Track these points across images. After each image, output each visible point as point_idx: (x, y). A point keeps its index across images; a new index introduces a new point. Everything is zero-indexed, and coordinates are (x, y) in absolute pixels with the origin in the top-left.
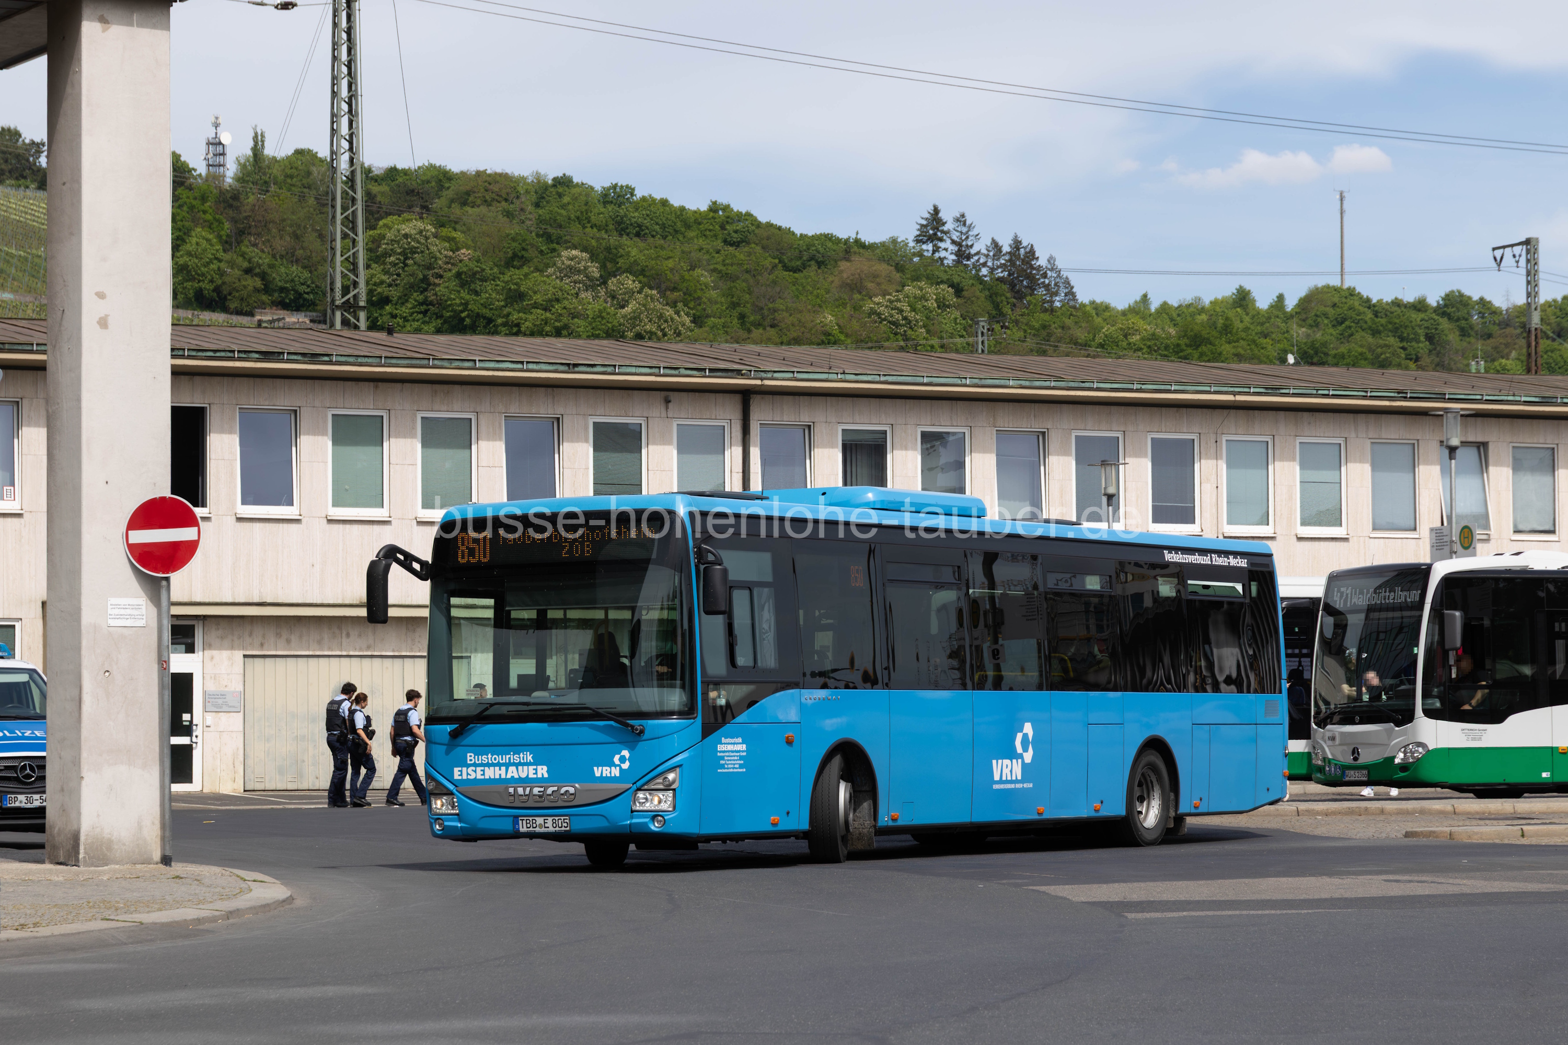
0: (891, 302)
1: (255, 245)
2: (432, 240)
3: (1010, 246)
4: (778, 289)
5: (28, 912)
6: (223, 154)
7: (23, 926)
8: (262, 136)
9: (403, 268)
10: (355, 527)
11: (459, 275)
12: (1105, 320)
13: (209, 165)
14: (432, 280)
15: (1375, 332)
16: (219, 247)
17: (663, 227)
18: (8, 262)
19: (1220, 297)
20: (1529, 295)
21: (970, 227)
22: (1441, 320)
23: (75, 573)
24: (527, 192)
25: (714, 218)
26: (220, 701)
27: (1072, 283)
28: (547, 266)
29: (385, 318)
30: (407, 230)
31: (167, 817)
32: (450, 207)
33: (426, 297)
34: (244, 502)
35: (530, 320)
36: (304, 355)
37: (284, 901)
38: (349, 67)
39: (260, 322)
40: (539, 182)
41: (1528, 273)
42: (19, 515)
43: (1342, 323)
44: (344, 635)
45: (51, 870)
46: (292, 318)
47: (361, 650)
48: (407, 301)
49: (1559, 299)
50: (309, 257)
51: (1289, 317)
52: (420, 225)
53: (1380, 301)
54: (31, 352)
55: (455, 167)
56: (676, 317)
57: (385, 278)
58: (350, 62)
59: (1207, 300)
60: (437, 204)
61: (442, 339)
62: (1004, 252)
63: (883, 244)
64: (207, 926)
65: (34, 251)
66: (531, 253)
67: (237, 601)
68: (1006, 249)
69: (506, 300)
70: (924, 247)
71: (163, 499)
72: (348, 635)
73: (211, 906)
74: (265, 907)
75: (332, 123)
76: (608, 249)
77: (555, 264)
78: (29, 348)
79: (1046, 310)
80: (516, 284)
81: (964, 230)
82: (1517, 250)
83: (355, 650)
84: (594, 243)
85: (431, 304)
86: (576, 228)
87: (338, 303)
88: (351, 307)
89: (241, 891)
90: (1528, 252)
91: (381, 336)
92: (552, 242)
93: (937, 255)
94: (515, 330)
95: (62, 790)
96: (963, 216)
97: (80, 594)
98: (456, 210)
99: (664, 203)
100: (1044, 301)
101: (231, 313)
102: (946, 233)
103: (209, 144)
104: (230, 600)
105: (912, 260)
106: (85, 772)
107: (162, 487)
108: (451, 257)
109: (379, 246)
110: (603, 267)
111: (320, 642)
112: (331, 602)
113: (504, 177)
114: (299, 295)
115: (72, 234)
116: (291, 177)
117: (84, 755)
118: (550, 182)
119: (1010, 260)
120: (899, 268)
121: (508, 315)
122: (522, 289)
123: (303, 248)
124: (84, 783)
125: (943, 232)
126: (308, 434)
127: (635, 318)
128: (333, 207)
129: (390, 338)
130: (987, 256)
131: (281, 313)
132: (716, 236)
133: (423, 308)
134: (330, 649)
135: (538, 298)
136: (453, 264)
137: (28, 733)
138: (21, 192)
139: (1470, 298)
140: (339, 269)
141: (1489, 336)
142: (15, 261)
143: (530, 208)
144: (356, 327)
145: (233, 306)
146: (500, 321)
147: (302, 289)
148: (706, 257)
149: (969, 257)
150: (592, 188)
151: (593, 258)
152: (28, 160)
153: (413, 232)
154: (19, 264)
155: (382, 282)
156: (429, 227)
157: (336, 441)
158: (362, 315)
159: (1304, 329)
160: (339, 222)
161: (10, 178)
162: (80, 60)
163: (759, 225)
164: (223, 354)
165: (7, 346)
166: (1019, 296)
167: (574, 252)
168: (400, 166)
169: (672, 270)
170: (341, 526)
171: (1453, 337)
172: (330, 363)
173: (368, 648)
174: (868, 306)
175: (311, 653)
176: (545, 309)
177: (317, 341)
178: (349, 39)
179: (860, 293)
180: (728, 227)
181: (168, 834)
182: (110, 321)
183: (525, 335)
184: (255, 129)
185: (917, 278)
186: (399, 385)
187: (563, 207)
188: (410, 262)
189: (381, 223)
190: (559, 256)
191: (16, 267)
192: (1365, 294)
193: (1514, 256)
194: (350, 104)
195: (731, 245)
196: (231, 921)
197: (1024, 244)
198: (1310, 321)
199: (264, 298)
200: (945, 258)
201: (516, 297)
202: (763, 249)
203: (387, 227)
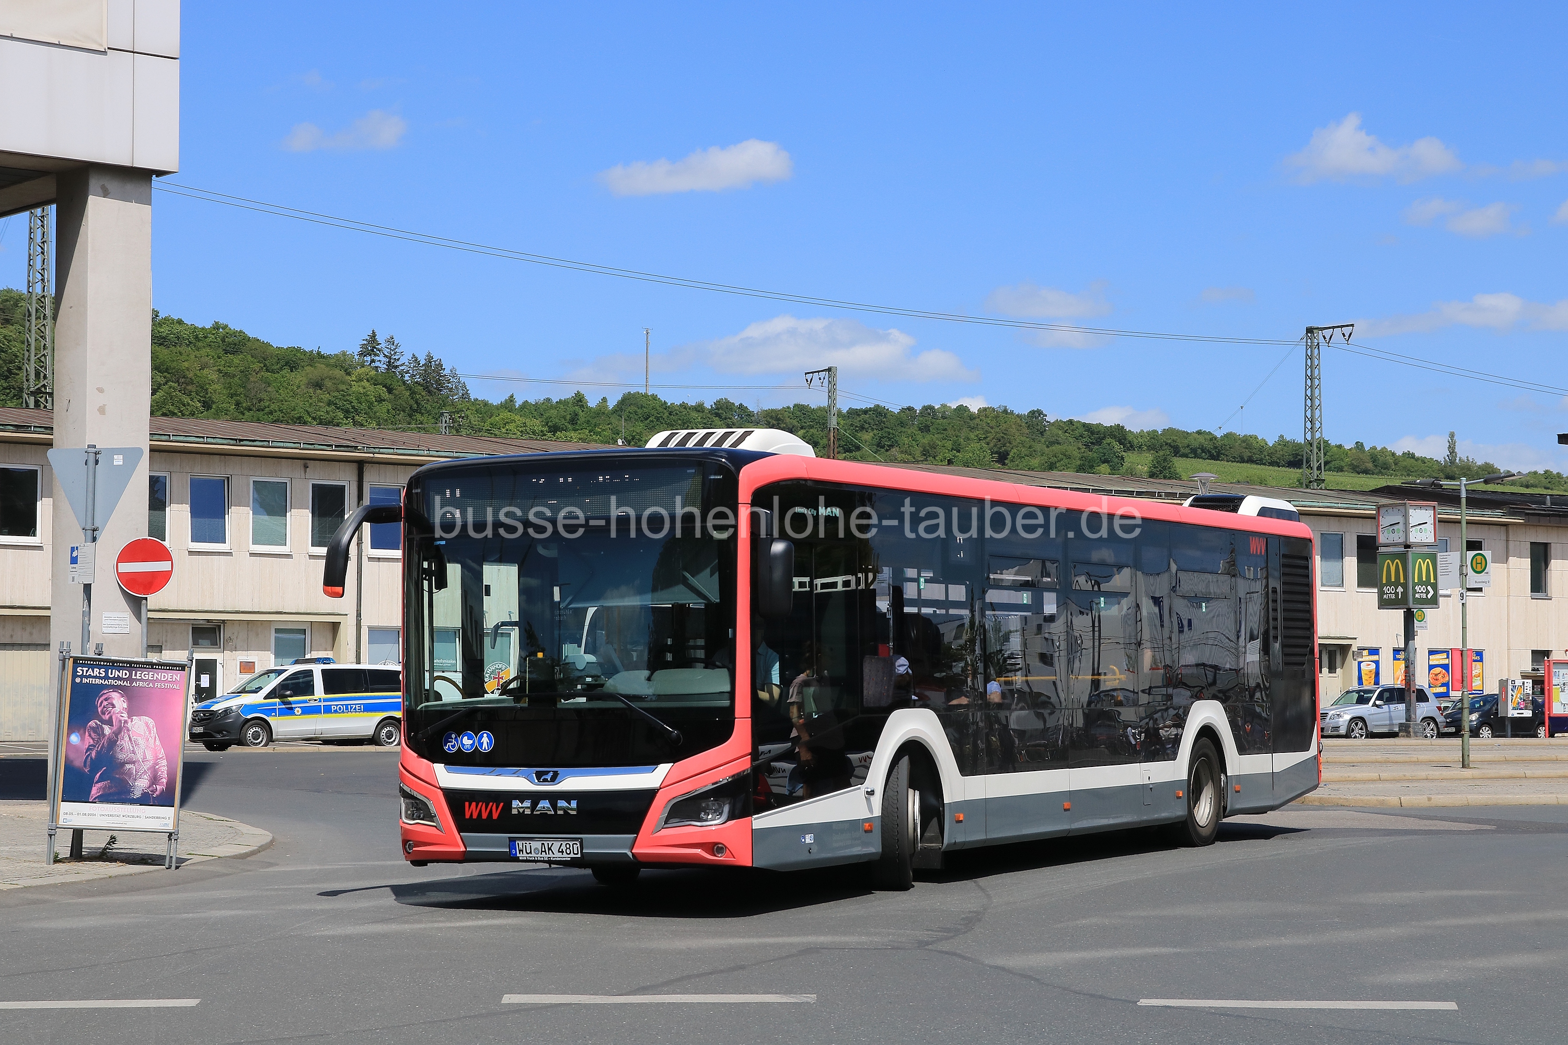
0: (344, 396)
2: (13, 342)
3: (425, 360)
12: (489, 412)
17: (180, 339)
19: (564, 398)
21: (398, 346)
22: (714, 418)
25: (217, 334)
27: (468, 387)
43: (647, 419)
51: (610, 414)
52: (5, 332)
53: (672, 404)
56: (191, 403)
59: (555, 400)
60: (15, 317)
62: (421, 364)
70: (368, 359)
81: (394, 348)
82: (822, 374)
90: (830, 376)
93: (374, 365)
96: (391, 337)
102: (381, 349)
105: (359, 369)
119: (425, 370)
120: (348, 373)
125: (378, 349)
127: (162, 402)
130: (409, 366)
132: (218, 346)
148: (213, 361)
149: (396, 367)
156: (11, 333)
159: (621, 423)
162: (87, 217)
166: (430, 394)
179: (321, 389)
180: (227, 341)
182: (106, 409)
185: (360, 381)
193: (820, 379)
195: (230, 353)
197: (435, 359)
198: (625, 417)
200: (379, 367)
202: (252, 357)
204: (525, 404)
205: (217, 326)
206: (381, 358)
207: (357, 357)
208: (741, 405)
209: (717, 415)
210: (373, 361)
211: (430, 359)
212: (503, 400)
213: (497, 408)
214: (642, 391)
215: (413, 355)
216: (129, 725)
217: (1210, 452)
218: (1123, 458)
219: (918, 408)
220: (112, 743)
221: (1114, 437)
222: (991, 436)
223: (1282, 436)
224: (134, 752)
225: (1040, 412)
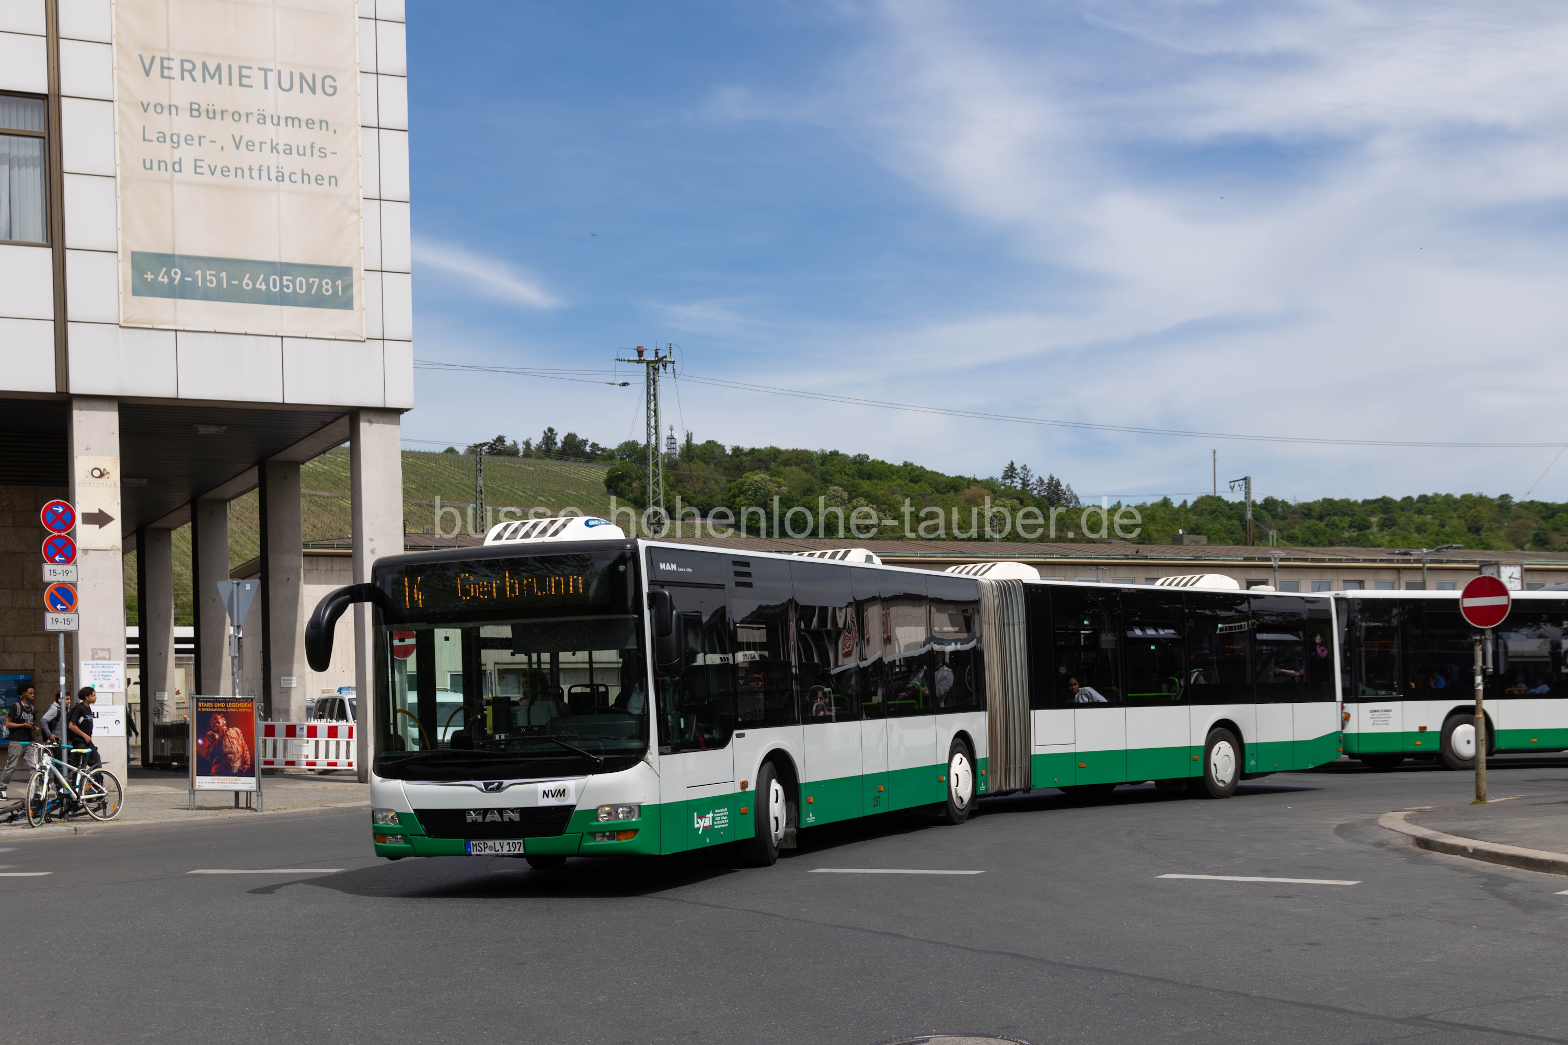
1: (685, 487)
2: (768, 482)
3: (1048, 480)
9: (755, 497)
11: (781, 499)
14: (768, 502)
21: (1029, 472)
24: (817, 458)
28: (823, 494)
32: (779, 467)
40: (823, 454)
50: (710, 493)
51: (1189, 511)
52: (763, 476)
55: (783, 448)
57: (746, 502)
60: (773, 465)
65: (582, 492)
68: (1046, 482)
81: (1026, 473)
82: (1241, 482)
84: (846, 483)
86: (838, 476)
90: (1246, 482)
93: (1013, 485)
96: (1025, 466)
98: (782, 468)
99: (883, 463)
108: (777, 491)
109: (744, 487)
113: (806, 452)
116: (704, 454)
118: (828, 454)
123: (708, 488)
125: (1015, 474)
130: (1037, 485)
136: (779, 495)
138: (577, 464)
149: (1028, 486)
150: (848, 456)
151: (845, 490)
152: (580, 449)
153: (759, 479)
156: (767, 477)
161: (568, 457)
184: (687, 432)
188: (758, 494)
189: (744, 475)
200: (1016, 487)
203: (747, 477)
206: (1018, 480)
207: (1000, 480)
210: (1012, 482)
211: (1051, 479)
212: (1111, 505)
215: (1040, 478)
216: (228, 733)
220: (221, 742)
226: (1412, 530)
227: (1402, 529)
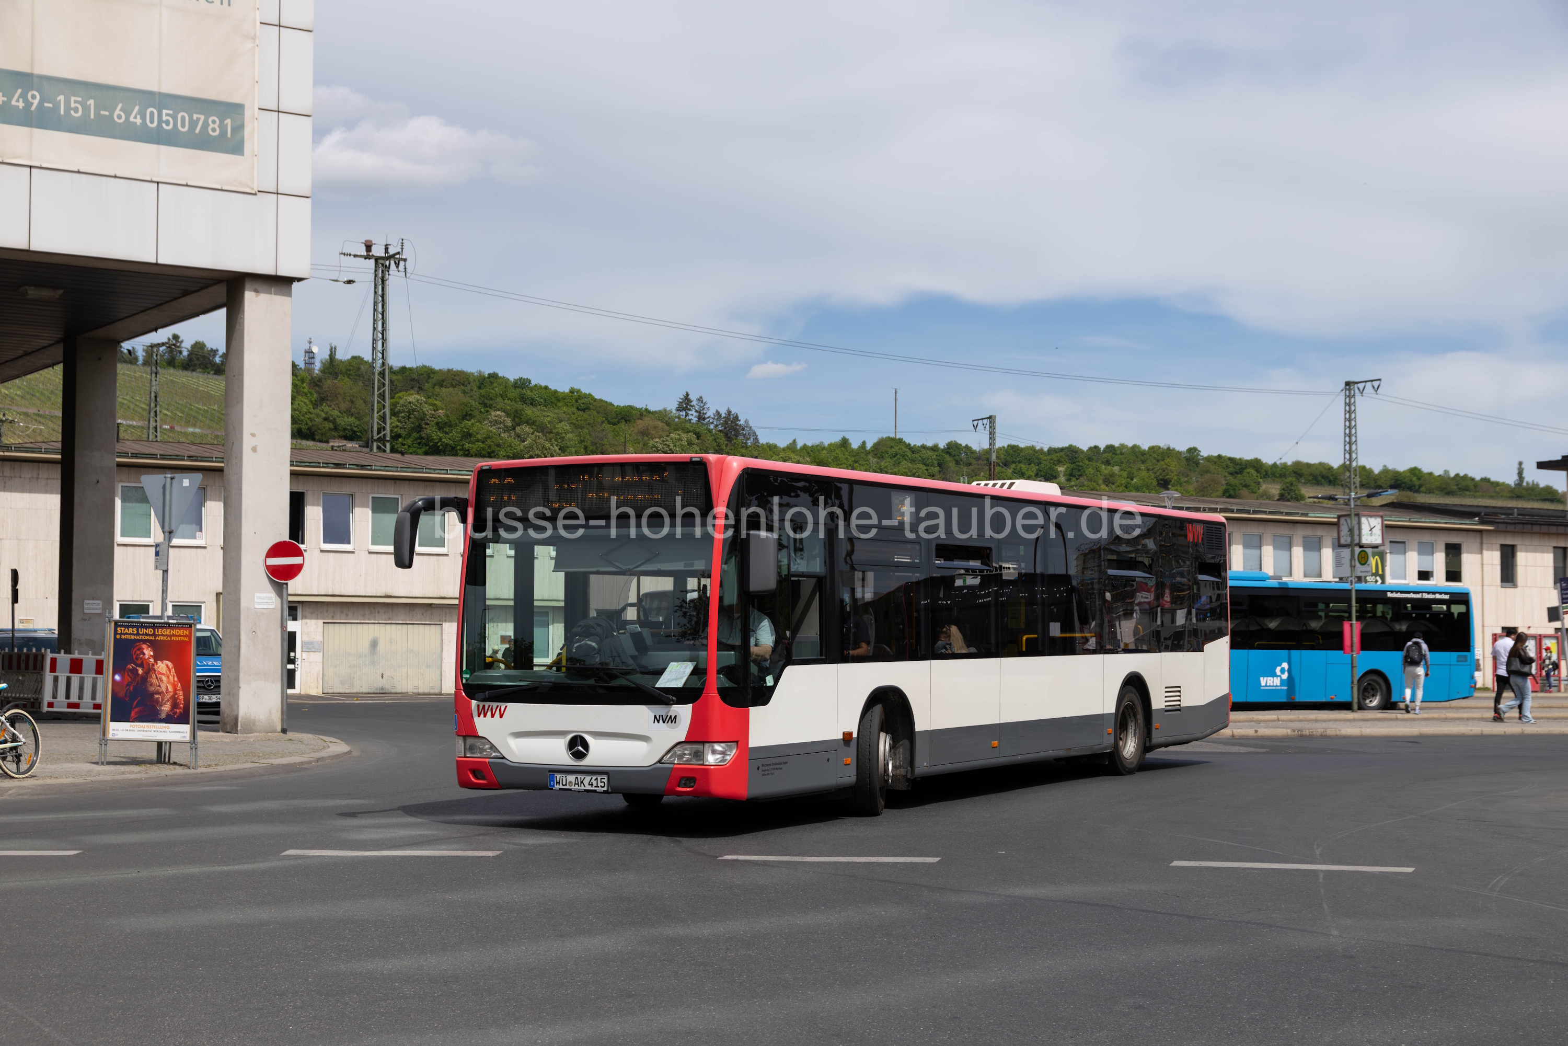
0: (663, 441)
1: (330, 406)
2: (424, 404)
3: (725, 414)
4: (604, 433)
5: (212, 758)
6: (313, 358)
7: (209, 766)
8: (335, 348)
9: (408, 420)
10: (383, 556)
11: (437, 424)
12: (774, 453)
13: (306, 363)
14: (424, 426)
15: (913, 461)
16: (311, 406)
17: (545, 400)
18: (198, 412)
19: (833, 442)
20: (990, 444)
21: (705, 404)
22: (946, 456)
23: (238, 580)
24: (474, 381)
25: (572, 396)
26: (310, 646)
27: (757, 434)
28: (484, 420)
29: (399, 445)
30: (411, 400)
31: (285, 708)
32: (433, 388)
33: (420, 435)
34: (324, 542)
35: (474, 448)
36: (357, 465)
37: (347, 753)
38: (383, 315)
39: (333, 447)
40: (481, 376)
41: (990, 433)
42: (205, 548)
43: (895, 456)
44: (377, 611)
45: (223, 736)
46: (350, 445)
47: (385, 620)
48: (410, 436)
49: (1006, 446)
50: (358, 413)
51: (868, 453)
52: (418, 397)
53: (915, 445)
54: (212, 461)
55: (437, 367)
56: (551, 447)
57: (399, 424)
58: (383, 312)
59: (826, 444)
60: (427, 386)
61: (430, 458)
62: (723, 417)
63: (660, 411)
64: (306, 766)
65: (212, 407)
66: (476, 413)
67: (320, 594)
68: (723, 415)
69: (462, 437)
70: (681, 413)
71: (285, 542)
72: (379, 612)
73: (308, 755)
74: (337, 756)
75: (373, 344)
76: (516, 411)
77: (488, 419)
78: (211, 459)
79: (743, 447)
80: (468, 429)
81: (702, 405)
82: (985, 421)
83: (382, 620)
84: (508, 407)
85: (423, 438)
86: (499, 400)
87: (375, 438)
88: (382, 440)
89: (324, 747)
90: (990, 422)
91: (398, 456)
92: (487, 407)
93: (687, 418)
94: (466, 453)
95: (229, 694)
96: (701, 398)
97: (240, 591)
98: (437, 389)
99: (546, 388)
100: (742, 443)
101: (317, 441)
102: (693, 406)
103: (306, 352)
104: (316, 593)
105: (674, 421)
106: (241, 685)
107: (285, 537)
108: (433, 415)
109: (396, 407)
110: (514, 420)
111: (364, 617)
112: (370, 595)
113: (463, 372)
114: (354, 432)
115: (238, 402)
116: (350, 370)
117: (241, 675)
118: (486, 376)
119: (725, 421)
120: (668, 424)
121: (463, 445)
122: (471, 432)
123: (355, 408)
124: (241, 690)
125: (691, 406)
126: (359, 507)
127: (530, 447)
128: (373, 388)
129: (403, 457)
130: (714, 419)
131: (343, 443)
132: (572, 405)
133: (419, 441)
134: (369, 619)
135: (479, 437)
136: (435, 418)
137: (210, 663)
138: (205, 376)
139: (961, 445)
140: (376, 420)
141: (970, 464)
142: (202, 412)
143: (475, 389)
144: (384, 451)
145: (317, 437)
146: (458, 447)
147: (355, 429)
148: (568, 416)
149: (704, 419)
150: (508, 380)
151: (508, 415)
152: (209, 359)
153: (414, 400)
154: (204, 413)
155: (397, 426)
156: (422, 398)
157: (374, 511)
158: (388, 445)
159: (875, 459)
160: (376, 396)
161: (200, 368)
162: (243, 311)
163: (595, 400)
164: (314, 464)
165: (199, 459)
166: (729, 439)
167: (498, 413)
168: (407, 366)
169: (549, 422)
170: (375, 555)
171: (952, 464)
172: (371, 470)
173: (389, 619)
174: (651, 443)
175: (359, 621)
176: (483, 442)
177: (364, 457)
178: (383, 300)
179: (647, 436)
180: (579, 401)
181: (285, 717)
182: (258, 448)
183: (472, 456)
184: (331, 345)
185: (675, 430)
186: (407, 482)
187: (493, 389)
188: (412, 416)
189: (397, 396)
190: (490, 414)
191: (202, 415)
192: (907, 442)
193: (983, 424)
194: (383, 334)
195: (581, 410)
196: (319, 763)
197: (733, 413)
198: (879, 455)
199: (335, 434)
200: (691, 419)
201: (468, 435)
202: (598, 413)
203: (400, 398)
204: (805, 447)
205: (572, 391)
206: (693, 412)
207: (674, 412)
208: (967, 445)
209: (948, 453)
210: (687, 415)
211: (729, 412)
212: (788, 443)
213: (784, 449)
214: (892, 435)
215: (717, 411)
216: (156, 667)
217: (1327, 477)
218: (1259, 483)
219: (1102, 446)
220: (145, 679)
221: (1254, 467)
222: (1158, 467)
223: (1385, 466)
224: (159, 686)
225: (1194, 449)
226: (1100, 482)
227: (1090, 480)
